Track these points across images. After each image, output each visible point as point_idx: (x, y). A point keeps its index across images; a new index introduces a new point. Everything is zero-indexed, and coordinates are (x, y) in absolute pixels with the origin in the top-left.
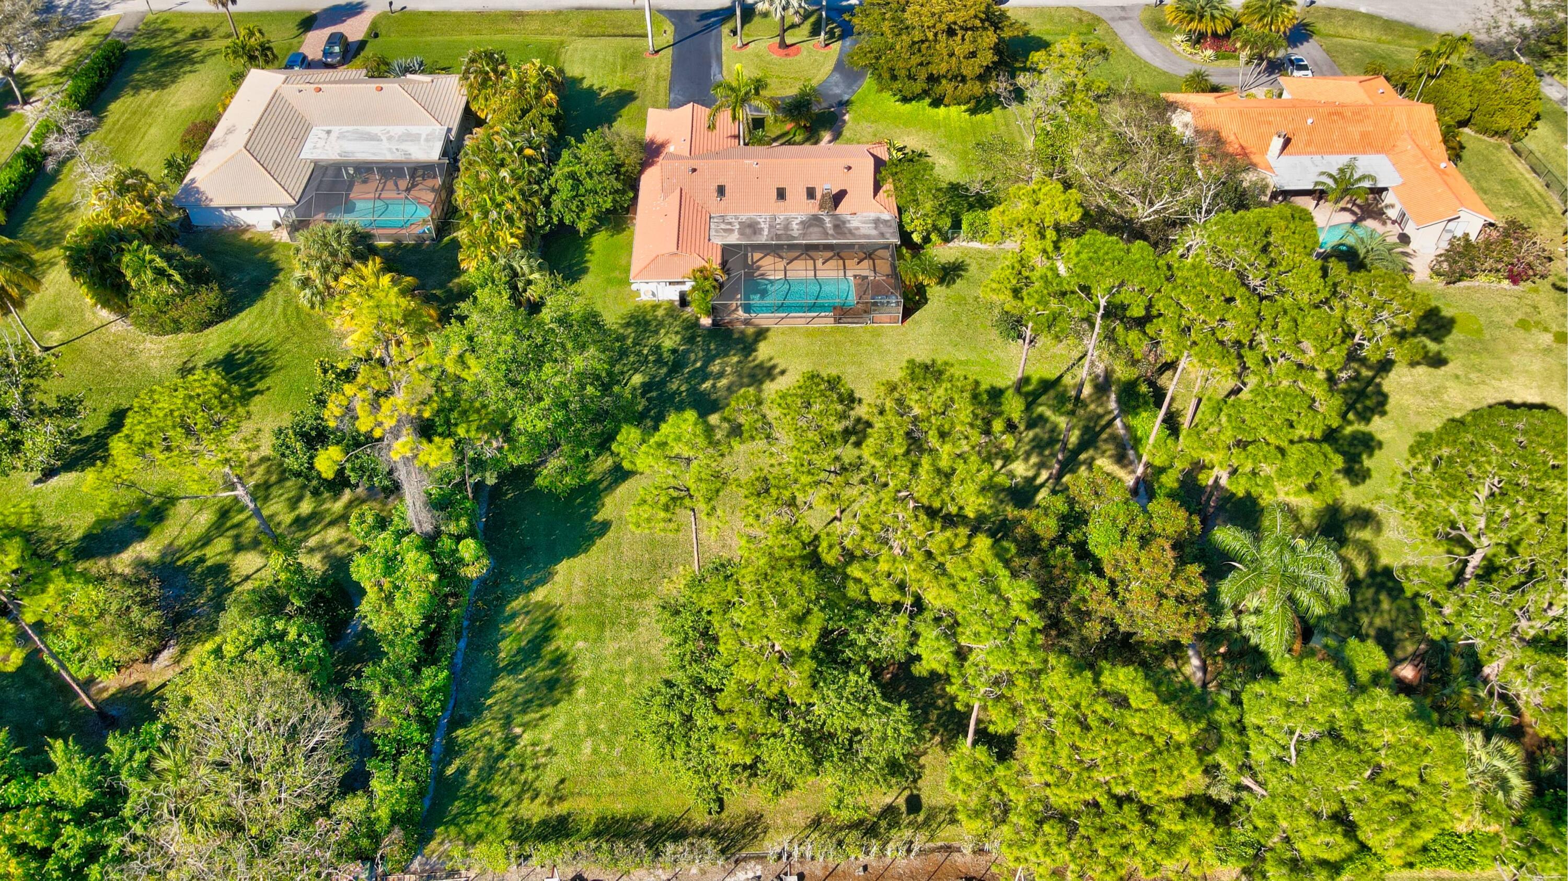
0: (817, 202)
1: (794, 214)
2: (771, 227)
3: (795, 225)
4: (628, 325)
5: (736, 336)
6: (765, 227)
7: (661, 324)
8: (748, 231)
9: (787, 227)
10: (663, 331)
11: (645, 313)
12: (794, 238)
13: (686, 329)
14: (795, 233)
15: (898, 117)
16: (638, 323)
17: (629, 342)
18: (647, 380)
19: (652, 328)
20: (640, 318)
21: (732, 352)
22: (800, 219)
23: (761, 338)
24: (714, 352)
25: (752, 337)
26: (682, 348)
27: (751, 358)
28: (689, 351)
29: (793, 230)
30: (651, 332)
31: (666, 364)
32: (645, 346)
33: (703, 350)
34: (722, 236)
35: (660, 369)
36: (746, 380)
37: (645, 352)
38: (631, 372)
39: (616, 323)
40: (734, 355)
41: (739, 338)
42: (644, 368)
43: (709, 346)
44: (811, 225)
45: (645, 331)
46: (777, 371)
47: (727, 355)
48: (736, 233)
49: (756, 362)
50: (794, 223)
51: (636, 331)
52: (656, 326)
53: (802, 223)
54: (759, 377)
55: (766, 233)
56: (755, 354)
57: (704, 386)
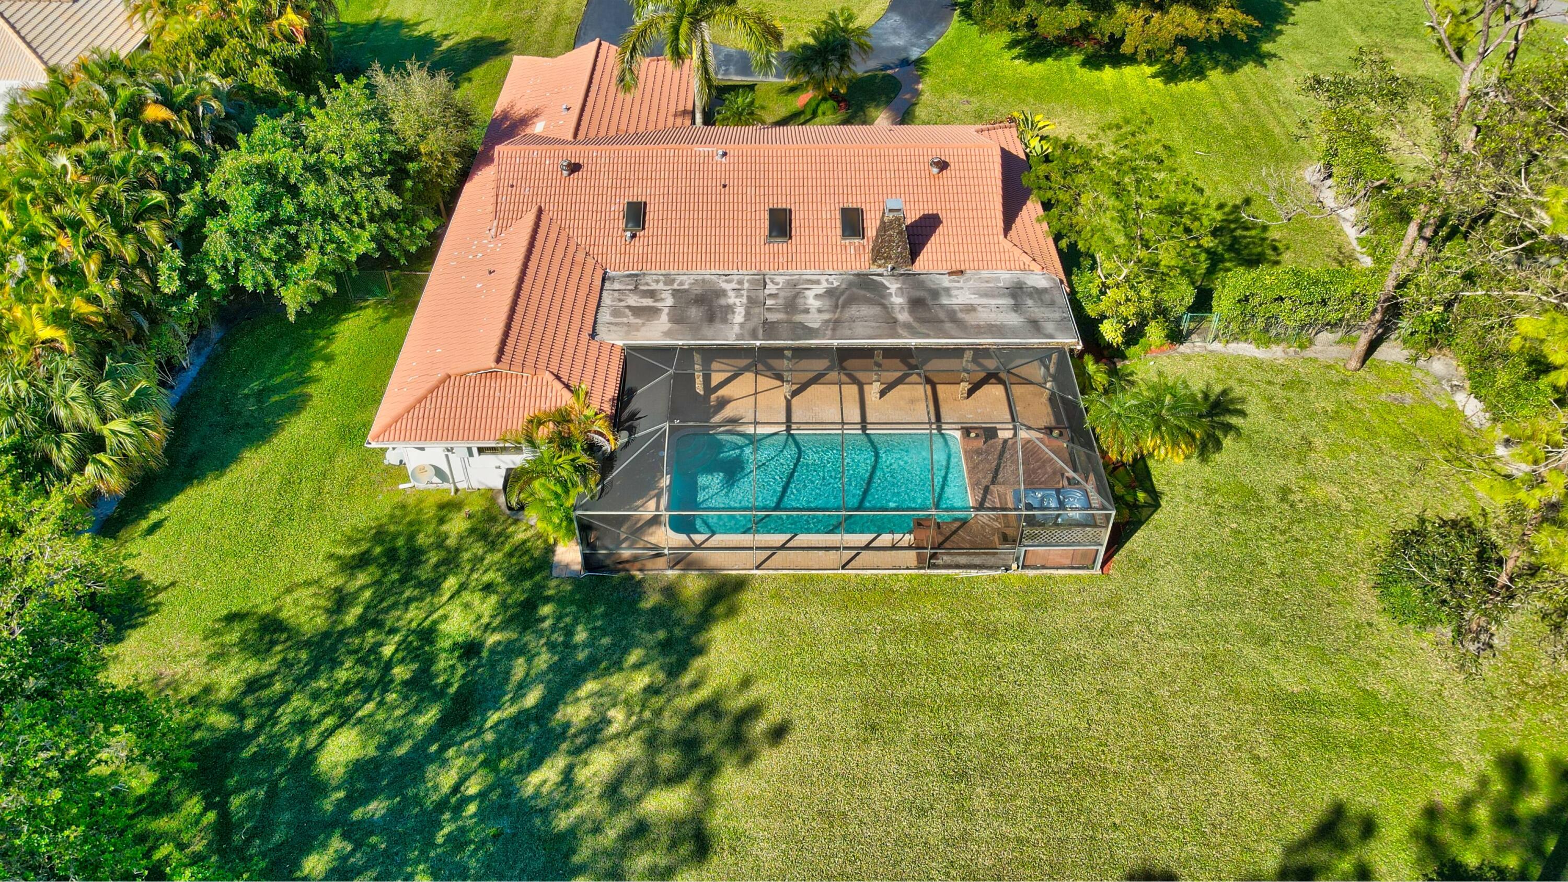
0: (867, 244)
1: (810, 273)
2: (752, 302)
3: (811, 300)
4: (362, 561)
5: (651, 601)
6: (737, 302)
7: (450, 562)
8: (694, 312)
9: (792, 304)
10: (451, 583)
11: (415, 526)
12: (811, 332)
13: (516, 577)
14: (814, 320)
15: (1021, 84)
16: (391, 555)
17: (351, 617)
18: (371, 751)
19: (424, 572)
20: (400, 542)
21: (634, 657)
22: (825, 285)
23: (720, 609)
24: (581, 656)
25: (696, 607)
26: (492, 639)
27: (687, 679)
28: (511, 650)
29: (807, 311)
30: (420, 584)
31: (438, 694)
32: (392, 631)
33: (552, 646)
34: (628, 325)
35: (417, 710)
36: (667, 760)
37: (387, 651)
38: (329, 721)
39: (331, 556)
40: (638, 666)
41: (656, 610)
42: (370, 706)
43: (569, 632)
44: (852, 300)
45: (403, 580)
46: (760, 726)
47: (617, 666)
48: (664, 317)
49: (702, 694)
50: (810, 294)
51: (378, 583)
52: (437, 566)
53: (830, 293)
54: (708, 749)
55: (739, 317)
56: (698, 663)
57: (535, 778)
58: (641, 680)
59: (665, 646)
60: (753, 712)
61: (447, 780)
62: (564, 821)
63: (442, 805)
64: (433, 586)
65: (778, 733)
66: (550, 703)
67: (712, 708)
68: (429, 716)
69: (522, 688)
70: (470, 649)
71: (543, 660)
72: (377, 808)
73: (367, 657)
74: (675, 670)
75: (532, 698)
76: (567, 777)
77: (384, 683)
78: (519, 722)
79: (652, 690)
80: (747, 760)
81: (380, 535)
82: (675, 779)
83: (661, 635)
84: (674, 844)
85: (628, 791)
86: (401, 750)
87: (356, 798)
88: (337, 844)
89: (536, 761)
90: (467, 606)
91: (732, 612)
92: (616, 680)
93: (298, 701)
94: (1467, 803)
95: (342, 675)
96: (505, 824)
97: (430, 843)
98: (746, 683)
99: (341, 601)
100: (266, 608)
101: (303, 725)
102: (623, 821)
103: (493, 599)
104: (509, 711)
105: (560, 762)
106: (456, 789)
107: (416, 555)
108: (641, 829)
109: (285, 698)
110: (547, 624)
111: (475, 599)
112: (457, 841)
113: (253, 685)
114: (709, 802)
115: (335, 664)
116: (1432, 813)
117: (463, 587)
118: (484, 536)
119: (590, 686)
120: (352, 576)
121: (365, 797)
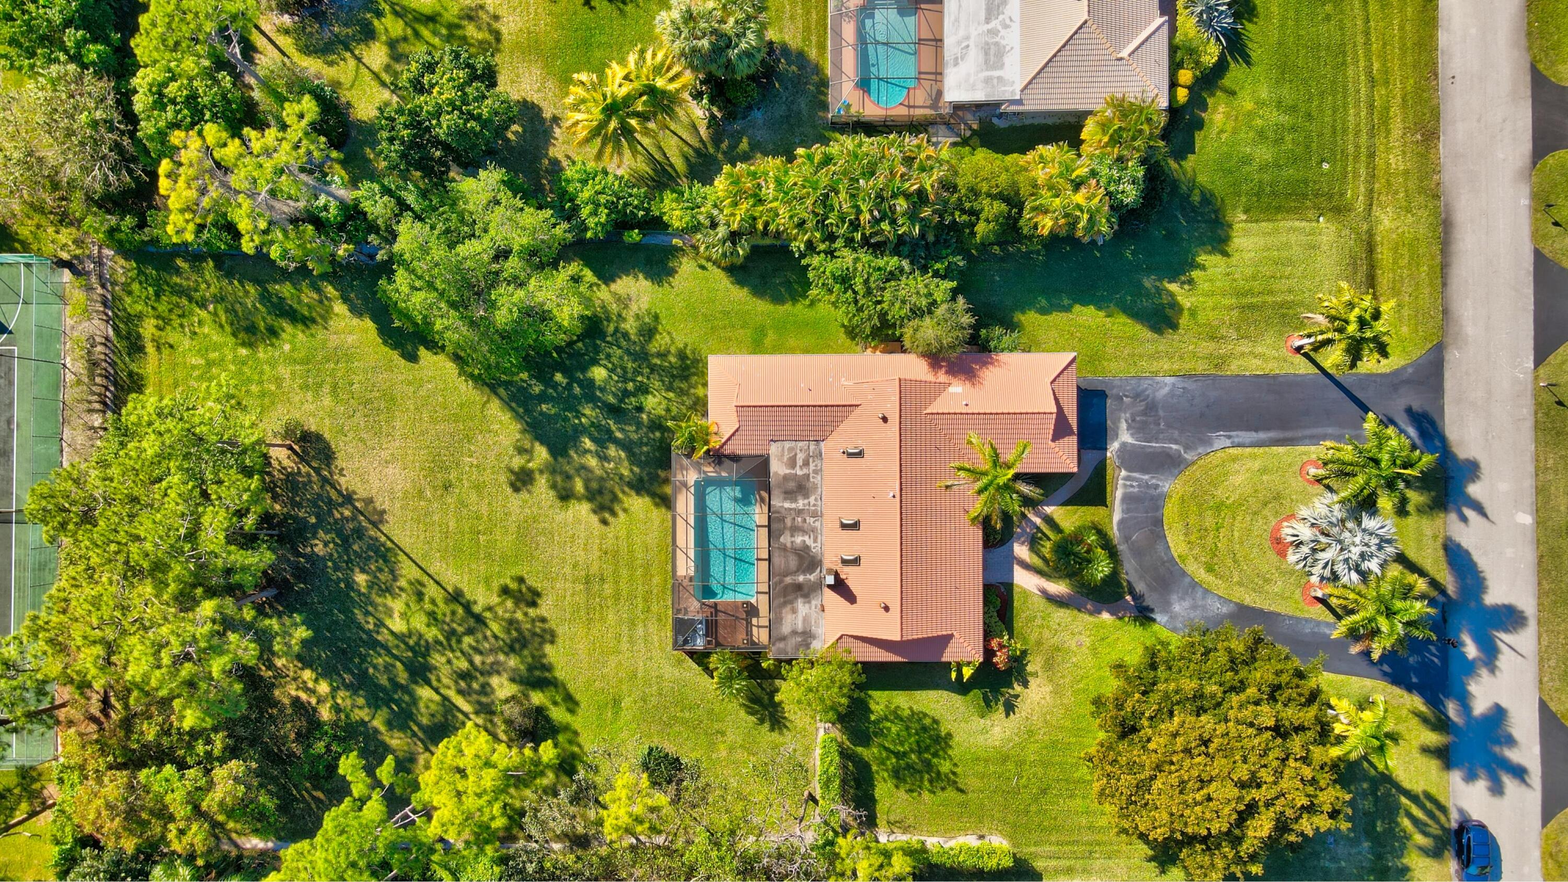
0: (838, 568)
1: (821, 539)
2: (799, 512)
3: (799, 539)
4: (683, 358)
5: (662, 474)
6: (801, 503)
7: (682, 393)
8: (795, 485)
9: (798, 530)
10: (672, 395)
16: (687, 368)
17: (657, 361)
18: (598, 383)
19: (677, 384)
20: (693, 370)
21: (635, 469)
22: (813, 545)
23: (657, 500)
24: (637, 450)
25: (659, 491)
26: (644, 416)
27: (626, 489)
28: (639, 424)
29: (792, 536)
30: (670, 383)
31: (621, 401)
32: (648, 378)
33: (641, 439)
34: (783, 455)
35: (614, 394)
36: (594, 485)
37: (639, 379)
38: (610, 366)
39: (686, 345)
40: (631, 470)
41: (658, 476)
42: (616, 378)
43: (646, 445)
44: (800, 557)
45: (673, 376)
46: (607, 515)
47: (632, 463)
48: (788, 471)
49: (621, 495)
50: (806, 538)
51: (672, 367)
52: (680, 388)
53: (806, 548)
54: (599, 498)
55: (787, 505)
56: (633, 493)
57: (587, 441)
58: (626, 473)
59: (641, 480)
60: (614, 514)
61: (587, 412)
62: (572, 453)
63: (578, 411)
64: (670, 389)
65: (604, 522)
66: (616, 441)
67: (615, 498)
68: (611, 399)
69: (622, 430)
70: (640, 409)
71: (634, 437)
72: (577, 390)
73: (637, 372)
74: (630, 485)
75: (619, 435)
76: (587, 451)
77: (625, 380)
78: (609, 432)
79: (621, 477)
80: (595, 512)
81: (696, 361)
82: (587, 488)
83: (646, 478)
84: (564, 489)
85: (582, 472)
86: (598, 393)
87: (581, 384)
88: (565, 381)
89: (593, 439)
90: (660, 403)
91: (657, 505)
92: (626, 463)
93: (619, 352)
94: (580, 746)
95: (630, 365)
96: (570, 432)
97: (565, 410)
98: (625, 510)
99: (663, 355)
100: (660, 327)
101: (608, 356)
102: (572, 472)
103: (663, 413)
104: (613, 428)
105: (593, 448)
106: (584, 415)
107: (686, 378)
108: (568, 477)
109: (620, 347)
110: (651, 436)
111: (663, 406)
112: (566, 419)
113: (626, 335)
114: (579, 499)
115: (634, 361)
116: (576, 733)
117: (669, 400)
118: (695, 404)
119: (623, 454)
120: (675, 356)
121: (581, 386)
